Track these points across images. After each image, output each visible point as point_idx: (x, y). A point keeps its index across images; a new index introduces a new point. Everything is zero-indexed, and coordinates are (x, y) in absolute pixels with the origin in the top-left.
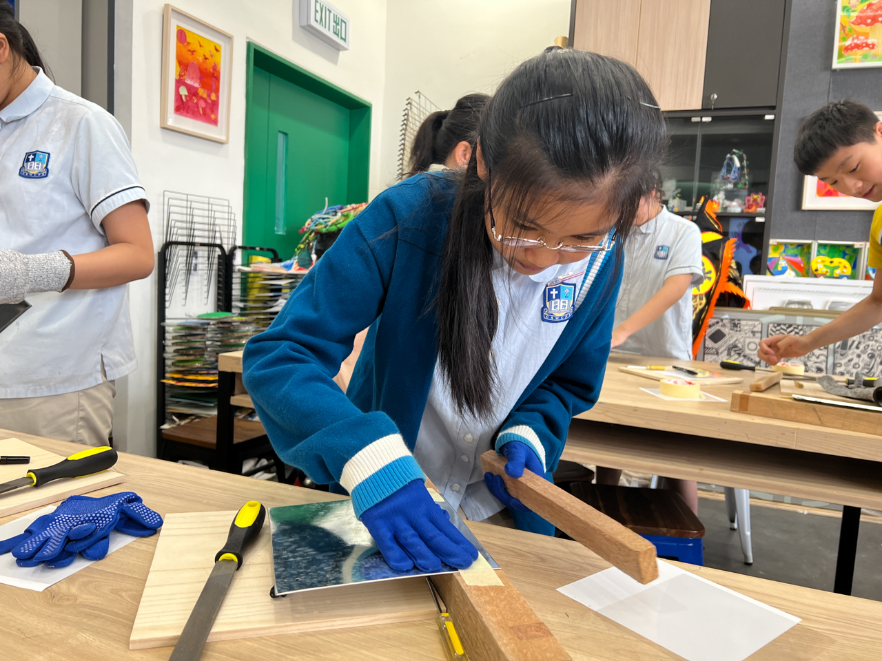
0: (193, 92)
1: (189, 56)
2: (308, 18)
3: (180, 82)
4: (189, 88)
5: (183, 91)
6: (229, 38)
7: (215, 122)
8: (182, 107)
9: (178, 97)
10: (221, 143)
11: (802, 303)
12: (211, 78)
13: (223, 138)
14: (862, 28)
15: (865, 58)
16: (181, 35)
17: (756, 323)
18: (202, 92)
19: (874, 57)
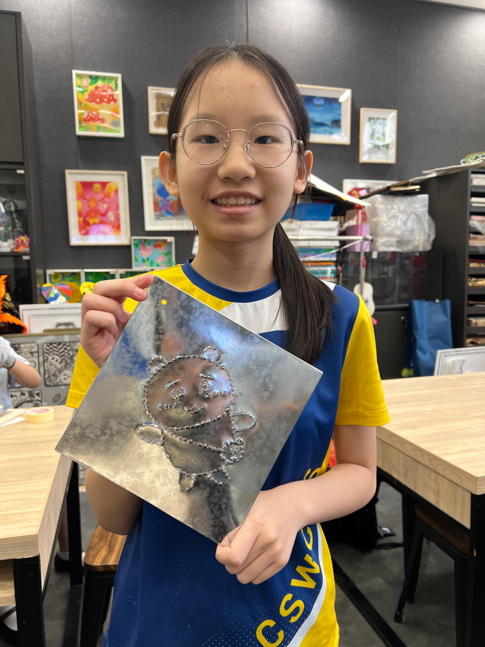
11: (67, 324)
14: (93, 105)
15: (99, 129)
17: (33, 345)
19: (105, 129)
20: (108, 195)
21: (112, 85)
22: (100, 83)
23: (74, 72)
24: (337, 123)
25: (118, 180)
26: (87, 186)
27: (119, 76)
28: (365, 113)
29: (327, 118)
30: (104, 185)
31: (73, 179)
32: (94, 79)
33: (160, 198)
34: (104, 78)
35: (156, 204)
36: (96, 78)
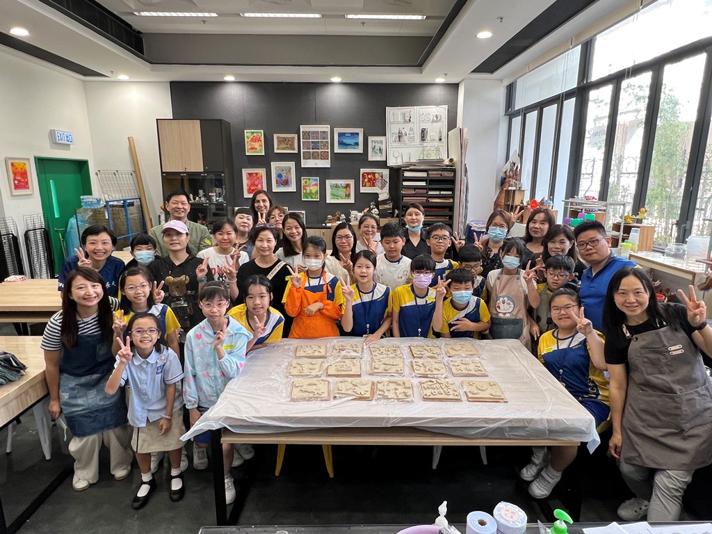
0: (19, 181)
1: (16, 170)
2: (56, 140)
3: (15, 179)
4: (17, 180)
5: (16, 182)
6: (28, 159)
7: (28, 188)
8: (17, 187)
9: (15, 184)
10: (31, 195)
12: (24, 174)
13: (30, 193)
14: (253, 143)
15: (254, 152)
16: (12, 164)
18: (22, 180)
19: (257, 152)
20: (258, 178)
21: (260, 135)
22: (255, 134)
23: (245, 131)
24: (357, 144)
25: (262, 172)
26: (250, 174)
27: (262, 131)
28: (370, 139)
29: (352, 141)
30: (257, 174)
31: (245, 172)
32: (253, 133)
33: (278, 179)
34: (256, 132)
35: (277, 181)
36: (254, 132)
